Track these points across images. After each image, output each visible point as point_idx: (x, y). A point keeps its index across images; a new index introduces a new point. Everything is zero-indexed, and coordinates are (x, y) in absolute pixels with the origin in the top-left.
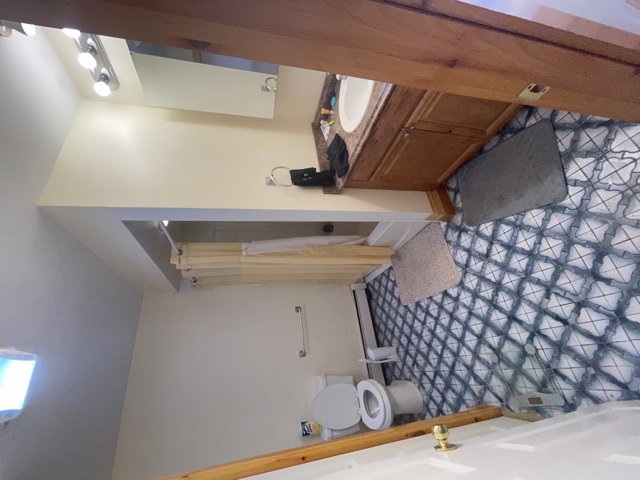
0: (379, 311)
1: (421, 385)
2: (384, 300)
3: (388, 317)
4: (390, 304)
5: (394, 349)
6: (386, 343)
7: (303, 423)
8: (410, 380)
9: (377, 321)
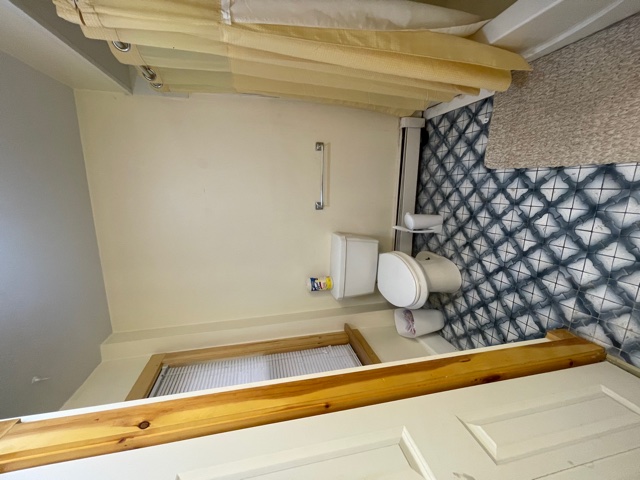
0: (433, 165)
1: (466, 269)
2: (450, 151)
3: (448, 176)
4: (458, 160)
5: (439, 219)
6: (429, 208)
7: (313, 280)
8: (451, 258)
9: (425, 177)
